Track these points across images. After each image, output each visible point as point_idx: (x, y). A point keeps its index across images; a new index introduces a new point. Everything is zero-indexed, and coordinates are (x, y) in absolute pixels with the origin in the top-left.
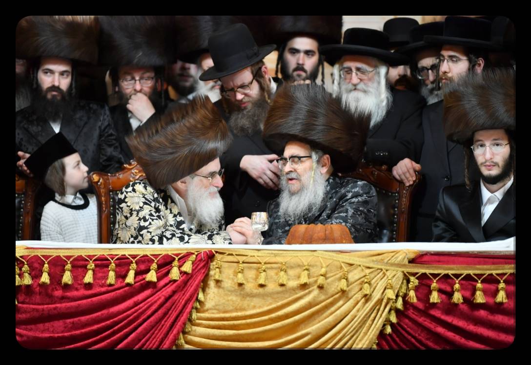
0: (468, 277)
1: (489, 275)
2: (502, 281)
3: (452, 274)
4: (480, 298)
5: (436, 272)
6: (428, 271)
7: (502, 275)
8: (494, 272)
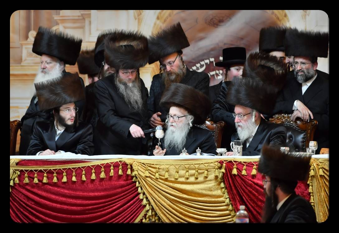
0: (41, 171)
1: (50, 170)
2: (55, 173)
3: (34, 170)
4: (45, 180)
5: (27, 169)
6: (23, 169)
7: (55, 170)
8: (52, 169)
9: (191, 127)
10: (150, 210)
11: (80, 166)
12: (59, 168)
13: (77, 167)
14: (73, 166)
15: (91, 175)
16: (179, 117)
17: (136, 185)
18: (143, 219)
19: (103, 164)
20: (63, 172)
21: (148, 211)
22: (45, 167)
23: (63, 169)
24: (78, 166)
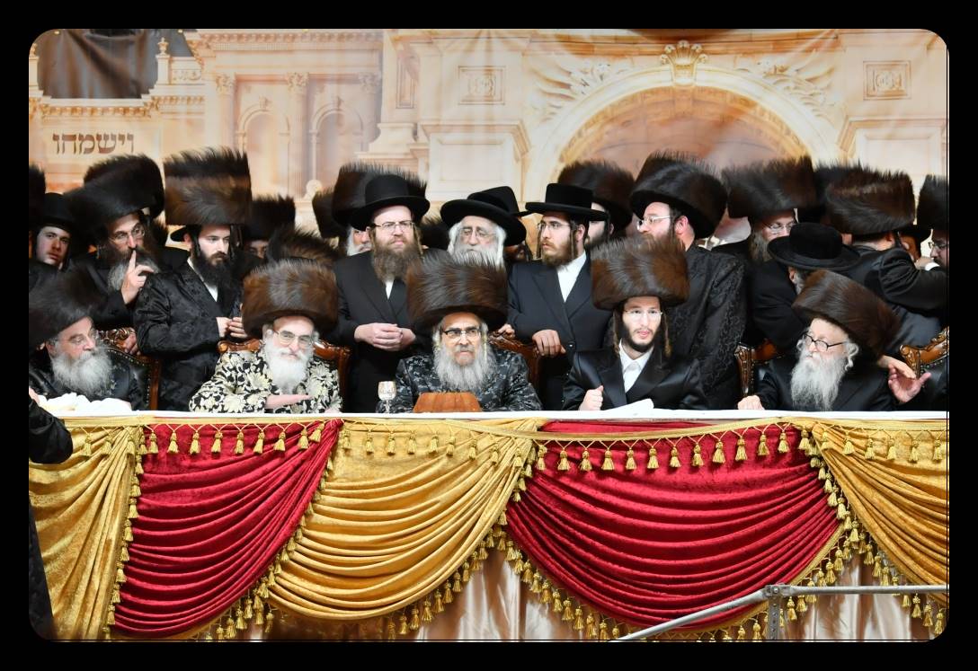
0: (597, 445)
1: (617, 442)
3: (581, 442)
4: (608, 465)
5: (565, 439)
6: (556, 439)
7: (630, 442)
8: (623, 439)
9: (849, 368)
10: (855, 530)
11: (688, 435)
12: (638, 438)
13: (682, 436)
14: (671, 433)
15: (713, 454)
16: (828, 346)
17: (818, 476)
18: (836, 550)
19: (741, 431)
20: (650, 448)
21: (848, 532)
22: (606, 437)
23: (648, 440)
24: (684, 435)
